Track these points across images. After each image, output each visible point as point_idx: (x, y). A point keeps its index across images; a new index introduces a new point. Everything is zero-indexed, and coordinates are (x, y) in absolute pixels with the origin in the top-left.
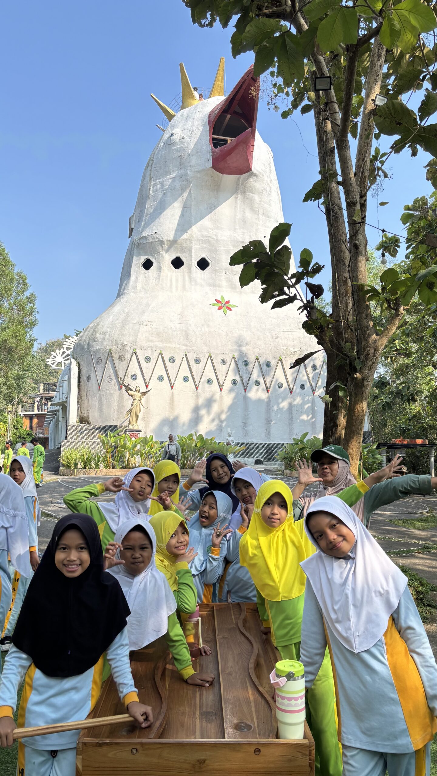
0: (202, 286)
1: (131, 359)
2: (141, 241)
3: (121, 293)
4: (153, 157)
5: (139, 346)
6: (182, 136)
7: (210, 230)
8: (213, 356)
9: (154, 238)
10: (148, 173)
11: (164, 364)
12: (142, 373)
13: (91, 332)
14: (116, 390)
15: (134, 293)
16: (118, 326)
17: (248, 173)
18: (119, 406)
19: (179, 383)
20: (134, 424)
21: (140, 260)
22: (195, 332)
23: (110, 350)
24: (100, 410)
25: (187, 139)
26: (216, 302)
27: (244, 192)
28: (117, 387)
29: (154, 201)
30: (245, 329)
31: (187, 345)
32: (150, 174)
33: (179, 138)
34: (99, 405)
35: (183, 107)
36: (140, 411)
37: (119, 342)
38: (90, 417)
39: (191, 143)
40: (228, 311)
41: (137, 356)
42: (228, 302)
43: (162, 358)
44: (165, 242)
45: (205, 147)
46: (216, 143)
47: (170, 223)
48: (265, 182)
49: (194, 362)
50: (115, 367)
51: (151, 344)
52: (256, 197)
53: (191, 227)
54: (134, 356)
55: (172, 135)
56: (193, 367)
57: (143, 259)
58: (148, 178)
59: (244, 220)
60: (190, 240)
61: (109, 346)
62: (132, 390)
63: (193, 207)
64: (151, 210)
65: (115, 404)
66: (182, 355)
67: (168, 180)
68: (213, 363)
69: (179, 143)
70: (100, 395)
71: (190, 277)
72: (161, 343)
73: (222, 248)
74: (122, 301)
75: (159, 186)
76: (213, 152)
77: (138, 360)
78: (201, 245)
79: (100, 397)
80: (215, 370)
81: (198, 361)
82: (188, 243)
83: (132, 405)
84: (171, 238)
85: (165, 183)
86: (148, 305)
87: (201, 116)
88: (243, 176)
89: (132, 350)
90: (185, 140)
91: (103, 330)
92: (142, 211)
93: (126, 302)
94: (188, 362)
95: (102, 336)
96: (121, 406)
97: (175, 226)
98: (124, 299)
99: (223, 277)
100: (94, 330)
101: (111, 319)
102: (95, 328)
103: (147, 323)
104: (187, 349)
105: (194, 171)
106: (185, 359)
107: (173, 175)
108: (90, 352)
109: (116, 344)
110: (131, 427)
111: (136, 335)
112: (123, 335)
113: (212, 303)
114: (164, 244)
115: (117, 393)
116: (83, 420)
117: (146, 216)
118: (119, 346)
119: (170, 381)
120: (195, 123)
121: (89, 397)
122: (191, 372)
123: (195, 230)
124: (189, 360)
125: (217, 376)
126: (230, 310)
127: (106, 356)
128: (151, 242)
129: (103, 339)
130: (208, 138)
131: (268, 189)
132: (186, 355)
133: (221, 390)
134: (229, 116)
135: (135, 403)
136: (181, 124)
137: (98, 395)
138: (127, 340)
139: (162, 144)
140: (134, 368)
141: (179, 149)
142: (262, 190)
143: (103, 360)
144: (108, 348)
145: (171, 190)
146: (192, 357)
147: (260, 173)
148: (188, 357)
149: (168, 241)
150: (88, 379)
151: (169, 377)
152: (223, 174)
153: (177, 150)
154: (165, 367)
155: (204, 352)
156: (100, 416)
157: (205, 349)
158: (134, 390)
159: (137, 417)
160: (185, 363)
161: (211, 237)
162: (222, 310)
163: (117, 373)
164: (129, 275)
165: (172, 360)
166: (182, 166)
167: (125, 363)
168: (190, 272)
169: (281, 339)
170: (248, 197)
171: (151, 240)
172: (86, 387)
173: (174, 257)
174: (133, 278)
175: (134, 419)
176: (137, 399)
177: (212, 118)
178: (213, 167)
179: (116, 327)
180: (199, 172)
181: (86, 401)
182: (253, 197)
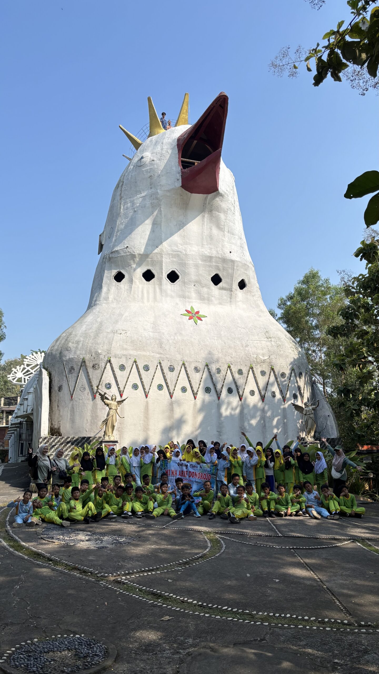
0: (172, 297)
1: (105, 368)
2: (113, 255)
3: (92, 305)
4: (123, 179)
5: (113, 354)
6: (152, 158)
7: (179, 245)
8: (186, 364)
9: (126, 252)
10: (118, 193)
11: (139, 372)
12: (117, 381)
13: (63, 341)
14: (89, 399)
15: (106, 303)
16: (92, 335)
17: (215, 193)
18: (92, 417)
19: (153, 391)
20: (110, 434)
21: (111, 273)
22: (168, 340)
23: (83, 359)
24: (73, 421)
25: (157, 161)
26: (187, 313)
27: (211, 211)
28: (91, 397)
29: (125, 218)
30: (216, 338)
31: (161, 354)
32: (121, 194)
33: (149, 160)
34: (71, 415)
35: (150, 135)
36: (116, 421)
37: (93, 351)
38: (61, 428)
39: (161, 165)
40: (199, 321)
41: (111, 364)
42: (198, 312)
43: (137, 366)
44: (137, 256)
45: (174, 168)
46: (185, 165)
47: (141, 238)
48: (229, 202)
49: (168, 370)
50: (89, 376)
51: (125, 352)
52: (222, 216)
53: (161, 243)
54: (109, 364)
55: (142, 158)
56: (167, 375)
57: (114, 272)
58: (118, 198)
59: (211, 237)
60: (161, 254)
61: (82, 354)
62: (108, 399)
63: (163, 224)
64: (122, 227)
65: (88, 415)
66: (156, 363)
67: (138, 199)
68: (186, 371)
69: (148, 165)
70: (72, 405)
71: (161, 289)
72: (135, 352)
73: (191, 262)
74: (94, 311)
75: (129, 204)
76: (182, 173)
77: (112, 368)
78: (171, 259)
79: (73, 408)
80: (188, 377)
81: (172, 369)
82: (159, 257)
83: (108, 415)
84: (142, 251)
85: (135, 201)
86: (121, 315)
87: (170, 140)
88: (210, 196)
89: (106, 359)
90: (155, 162)
91: (76, 339)
92: (113, 229)
93: (99, 312)
94: (162, 370)
95: (75, 345)
96: (95, 417)
97: (145, 241)
98: (96, 310)
99: (193, 289)
100: (66, 340)
101: (84, 328)
102: (68, 338)
103: (122, 332)
104: (161, 357)
105: (165, 190)
106: (159, 367)
107: (143, 194)
108: (62, 361)
109: (90, 352)
110: (107, 439)
111: (110, 343)
112: (97, 344)
113: (182, 313)
114: (135, 257)
115: (91, 402)
116: (54, 431)
117: (117, 232)
118: (93, 354)
119: (144, 389)
120: (164, 147)
121: (61, 408)
122: (165, 380)
123: (165, 246)
124: (163, 368)
125: (190, 384)
126: (201, 320)
127: (80, 364)
128: (123, 256)
129: (77, 348)
130: (177, 160)
131: (232, 209)
132: (160, 363)
133: (195, 398)
134: (195, 142)
135: (111, 413)
136: (150, 149)
137: (70, 406)
138: (102, 348)
139: (132, 167)
140: (108, 377)
141: (149, 170)
142: (228, 209)
143: (76, 368)
144: (82, 357)
145: (142, 207)
146: (166, 366)
147: (225, 193)
148: (162, 365)
149: (140, 254)
150: (60, 388)
151: (143, 386)
152: (192, 193)
153: (147, 171)
154: (140, 375)
155: (177, 359)
156: (72, 428)
157: (179, 357)
158: (110, 398)
159: (113, 427)
160: (159, 371)
161: (180, 252)
162: (192, 320)
163: (90, 382)
164: (101, 287)
165: (147, 368)
166: (152, 185)
167: (99, 372)
168: (161, 284)
169: (251, 347)
170: (214, 215)
171: (122, 254)
172: (57, 398)
173: (145, 270)
174: (104, 289)
175: (110, 430)
176: (113, 408)
177: (181, 142)
178: (183, 186)
179: (90, 335)
180: (168, 191)
181: (57, 412)
182: (219, 215)
